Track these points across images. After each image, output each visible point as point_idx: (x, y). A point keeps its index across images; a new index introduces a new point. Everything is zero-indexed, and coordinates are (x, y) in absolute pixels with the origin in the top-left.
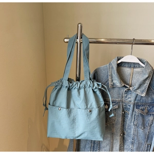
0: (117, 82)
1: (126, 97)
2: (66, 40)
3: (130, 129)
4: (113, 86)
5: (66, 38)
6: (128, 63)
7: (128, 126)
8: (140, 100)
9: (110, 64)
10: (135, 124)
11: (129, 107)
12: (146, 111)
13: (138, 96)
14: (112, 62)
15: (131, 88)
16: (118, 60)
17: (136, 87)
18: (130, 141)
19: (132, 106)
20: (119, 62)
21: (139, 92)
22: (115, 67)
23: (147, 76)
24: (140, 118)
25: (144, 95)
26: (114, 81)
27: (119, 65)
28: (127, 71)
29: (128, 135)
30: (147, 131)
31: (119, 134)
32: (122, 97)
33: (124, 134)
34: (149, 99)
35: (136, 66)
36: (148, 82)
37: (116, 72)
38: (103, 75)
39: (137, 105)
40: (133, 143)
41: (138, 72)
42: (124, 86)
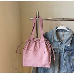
0: (56, 39)
1: (60, 46)
2: (31, 19)
3: (63, 63)
4: (54, 41)
5: (31, 18)
6: (61, 30)
7: (62, 61)
8: (68, 48)
9: (52, 30)
10: (65, 60)
11: (62, 51)
12: (70, 53)
13: (66, 46)
14: (53, 29)
15: (63, 42)
16: (56, 28)
17: (65, 41)
18: (63, 68)
19: (63, 51)
20: (57, 29)
21: (67, 44)
22: (55, 31)
23: (70, 36)
24: (68, 57)
25: (69, 45)
26: (55, 39)
27: (57, 31)
28: (61, 33)
29: (62, 66)
30: (71, 63)
31: (57, 65)
33: (60, 65)
34: (72, 47)
35: (65, 31)
36: (71, 39)
37: (55, 34)
39: (66, 51)
40: (64, 70)
41: (66, 34)
42: (60, 41)
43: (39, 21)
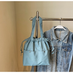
4: (53, 40)
5: (31, 18)
6: (59, 29)
7: (59, 57)
8: (64, 45)
10: (62, 56)
11: (59, 48)
12: (66, 49)
13: (63, 43)
14: (52, 29)
15: (60, 40)
18: (60, 64)
20: (55, 28)
21: (64, 41)
22: (53, 31)
23: (67, 34)
24: (64, 53)
25: (66, 42)
26: (53, 37)
27: (55, 30)
28: (58, 32)
29: (59, 61)
30: (67, 58)
31: (55, 61)
32: (57, 44)
33: (57, 61)
34: (68, 44)
35: (62, 30)
36: (67, 37)
37: (54, 33)
38: (48, 35)
39: (63, 47)
41: (63, 33)
43: (39, 21)
